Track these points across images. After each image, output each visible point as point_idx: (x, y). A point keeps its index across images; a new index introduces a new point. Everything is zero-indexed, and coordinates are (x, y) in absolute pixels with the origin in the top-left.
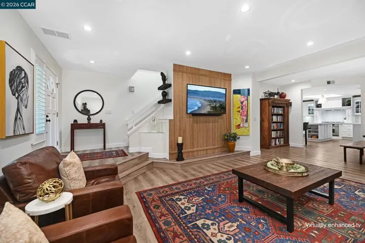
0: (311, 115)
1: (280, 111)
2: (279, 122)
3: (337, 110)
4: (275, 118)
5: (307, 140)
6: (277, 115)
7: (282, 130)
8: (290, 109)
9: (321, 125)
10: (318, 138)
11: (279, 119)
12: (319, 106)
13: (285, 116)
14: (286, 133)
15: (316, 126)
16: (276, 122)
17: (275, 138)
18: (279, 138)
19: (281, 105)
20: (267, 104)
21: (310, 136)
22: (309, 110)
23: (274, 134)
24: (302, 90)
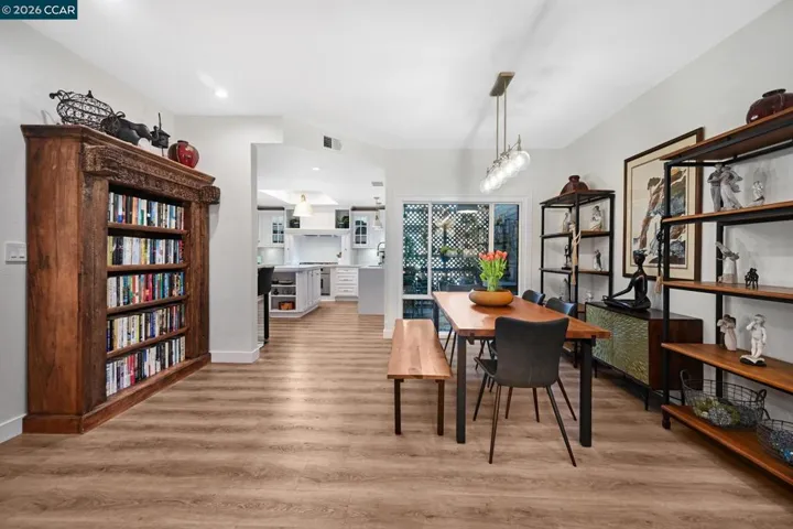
0: (278, 245)
1: (170, 219)
2: (162, 270)
3: (326, 237)
4: (134, 252)
5: (271, 316)
6: (151, 235)
7: (178, 302)
8: (212, 217)
9: (301, 271)
10: (294, 307)
11: (164, 253)
12: (294, 223)
13: (192, 242)
14: (195, 313)
15: (291, 276)
16: (148, 272)
17: (138, 352)
18: (158, 344)
19: (174, 192)
20: (72, 166)
21: (276, 304)
22: (275, 232)
23: (126, 332)
24: (254, 147)
